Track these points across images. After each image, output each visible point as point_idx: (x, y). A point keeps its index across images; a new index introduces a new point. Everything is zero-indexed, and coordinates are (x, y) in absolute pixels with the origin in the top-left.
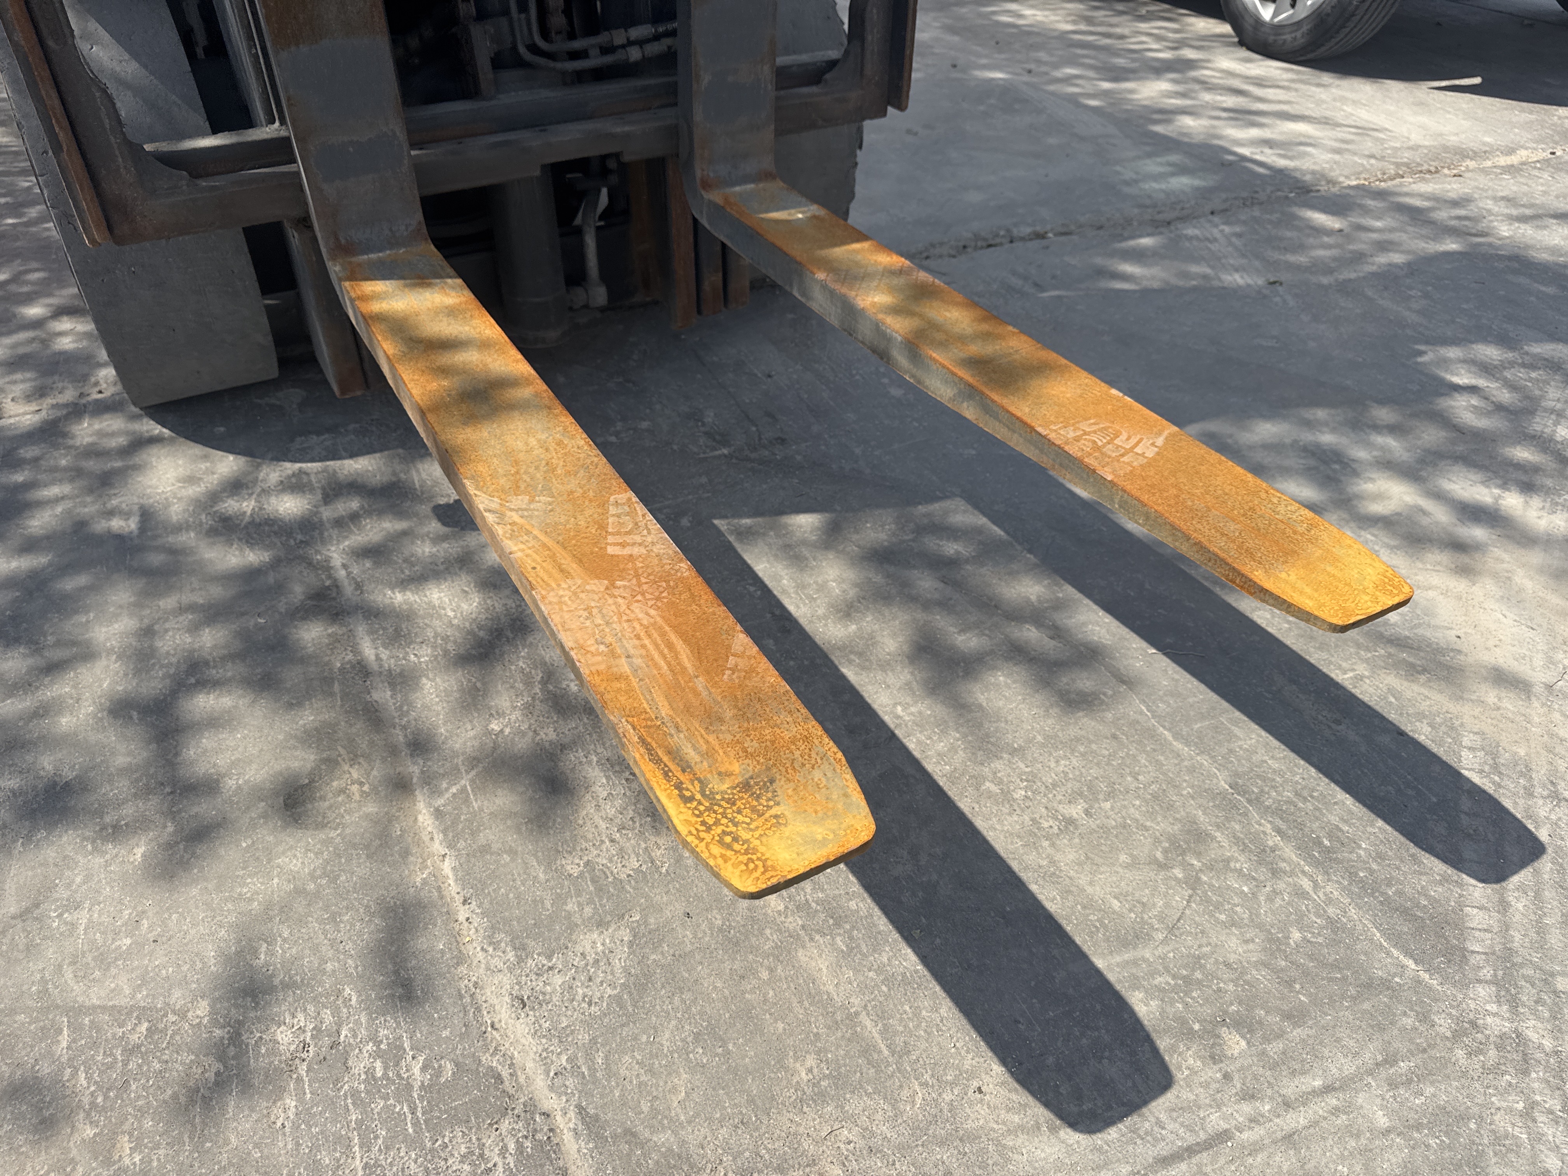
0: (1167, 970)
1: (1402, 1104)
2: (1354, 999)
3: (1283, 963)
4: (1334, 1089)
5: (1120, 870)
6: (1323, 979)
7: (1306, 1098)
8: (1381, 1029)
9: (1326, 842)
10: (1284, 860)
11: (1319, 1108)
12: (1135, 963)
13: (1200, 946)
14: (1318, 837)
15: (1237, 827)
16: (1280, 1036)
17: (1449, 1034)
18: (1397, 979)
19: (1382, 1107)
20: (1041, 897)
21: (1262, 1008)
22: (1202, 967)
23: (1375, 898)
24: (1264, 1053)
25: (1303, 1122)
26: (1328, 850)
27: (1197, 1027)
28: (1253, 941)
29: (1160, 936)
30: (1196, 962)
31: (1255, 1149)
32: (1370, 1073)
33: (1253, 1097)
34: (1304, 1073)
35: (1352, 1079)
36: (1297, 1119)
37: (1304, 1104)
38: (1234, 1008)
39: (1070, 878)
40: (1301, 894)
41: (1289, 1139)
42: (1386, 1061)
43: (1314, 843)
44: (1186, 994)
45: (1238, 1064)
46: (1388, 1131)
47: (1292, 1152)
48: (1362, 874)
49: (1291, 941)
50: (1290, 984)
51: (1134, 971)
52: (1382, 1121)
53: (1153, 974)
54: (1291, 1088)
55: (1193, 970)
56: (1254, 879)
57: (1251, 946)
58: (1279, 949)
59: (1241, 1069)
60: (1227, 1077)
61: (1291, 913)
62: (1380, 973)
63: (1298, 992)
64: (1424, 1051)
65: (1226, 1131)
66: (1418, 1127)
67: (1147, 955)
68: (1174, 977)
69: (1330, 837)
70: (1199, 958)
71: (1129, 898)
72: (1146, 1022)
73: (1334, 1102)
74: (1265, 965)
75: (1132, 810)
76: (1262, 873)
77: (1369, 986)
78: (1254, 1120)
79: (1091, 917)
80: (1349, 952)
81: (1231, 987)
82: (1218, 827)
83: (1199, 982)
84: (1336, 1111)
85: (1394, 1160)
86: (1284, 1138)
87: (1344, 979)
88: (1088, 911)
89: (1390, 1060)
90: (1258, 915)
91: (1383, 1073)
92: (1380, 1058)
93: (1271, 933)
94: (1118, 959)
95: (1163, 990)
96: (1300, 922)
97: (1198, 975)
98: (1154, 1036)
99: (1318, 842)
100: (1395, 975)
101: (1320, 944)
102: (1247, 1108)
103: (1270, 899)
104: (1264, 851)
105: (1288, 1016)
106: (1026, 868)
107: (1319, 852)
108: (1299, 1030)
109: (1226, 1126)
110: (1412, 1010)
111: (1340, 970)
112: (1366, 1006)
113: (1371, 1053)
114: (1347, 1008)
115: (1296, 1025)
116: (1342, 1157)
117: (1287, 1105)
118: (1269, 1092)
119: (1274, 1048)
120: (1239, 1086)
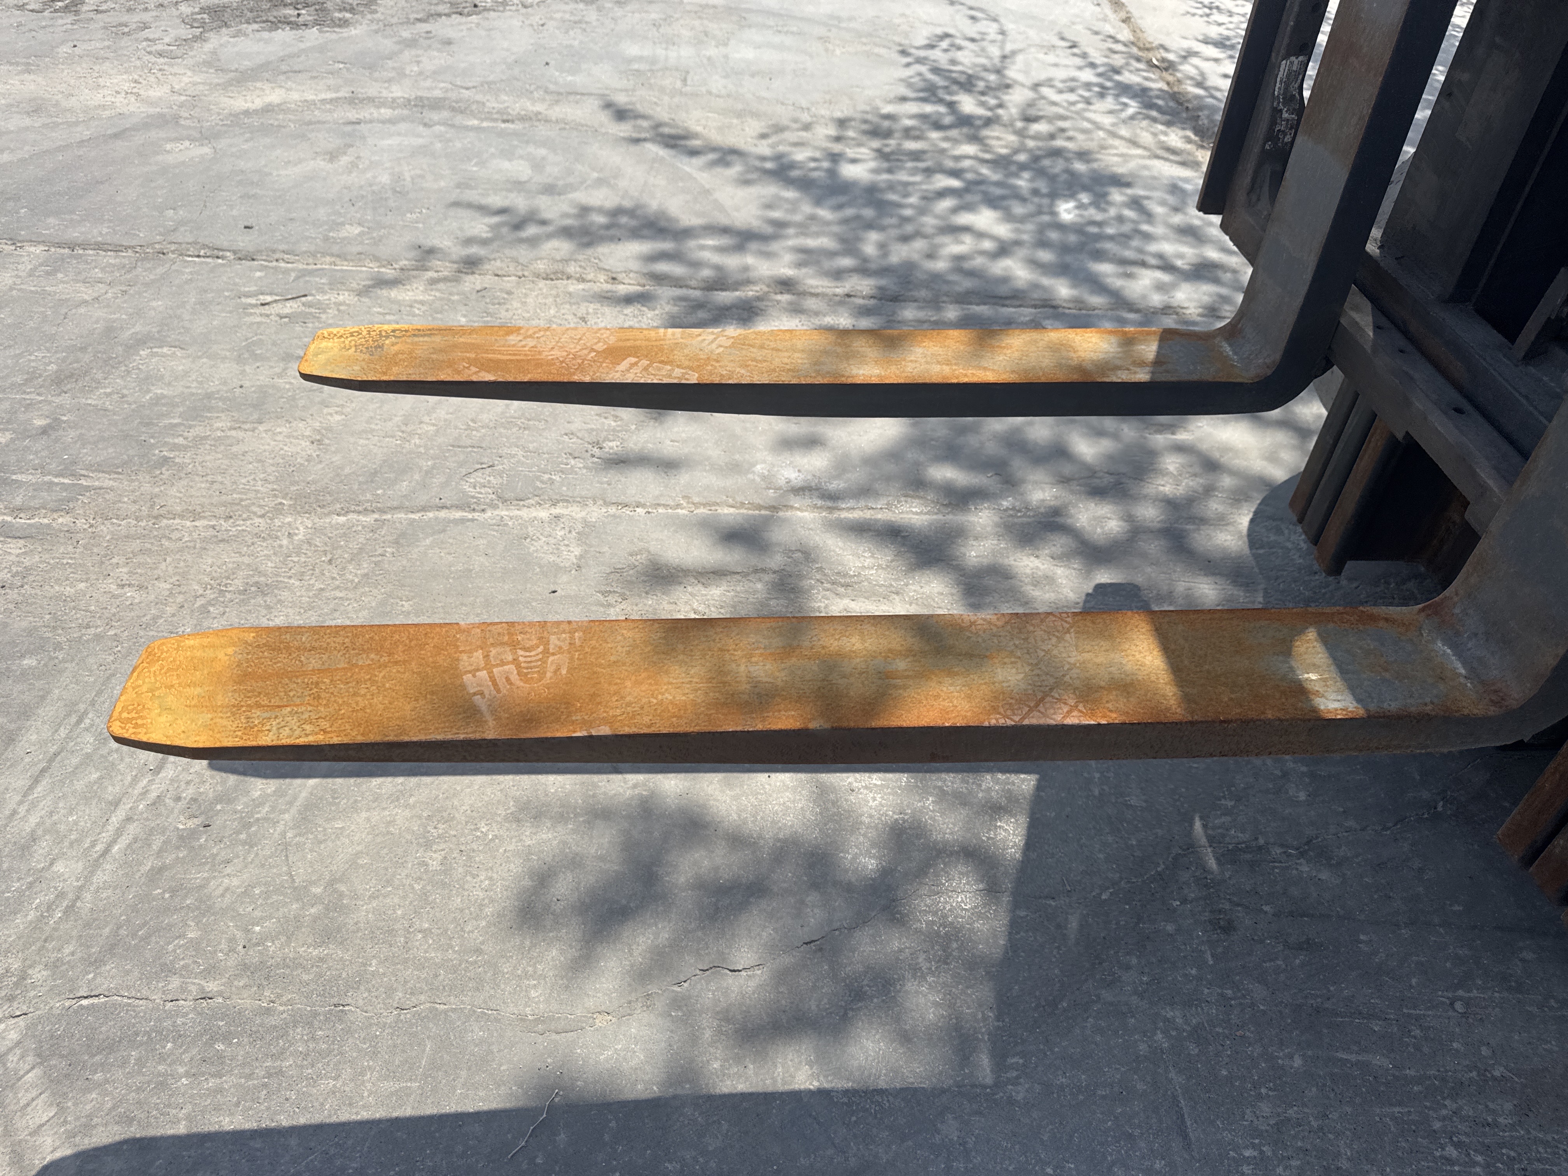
0: (266, 819)
1: (48, 889)
2: (119, 927)
3: (188, 902)
4: (101, 856)
5: (359, 848)
6: (151, 919)
7: (119, 832)
8: (87, 925)
9: (220, 1046)
10: (245, 986)
11: (106, 837)
12: (290, 803)
13: (257, 854)
14: (231, 1043)
15: (305, 977)
16: (160, 851)
17: (30, 972)
18: (91, 976)
19: (62, 874)
20: (390, 779)
21: (184, 857)
22: (244, 843)
23: (146, 1033)
24: (163, 833)
25: (114, 819)
26: (213, 1039)
27: (219, 807)
28: (223, 895)
29: (289, 835)
30: (250, 844)
31: (135, 780)
32: (80, 888)
33: (154, 804)
34: (129, 846)
35: (92, 873)
36: (116, 819)
37: (118, 829)
38: (202, 840)
39: (384, 809)
40: (211, 971)
41: (116, 804)
42: (73, 906)
43: (230, 1033)
44: (242, 818)
45: (176, 811)
46: (51, 864)
47: (110, 798)
48: (169, 1045)
49: (193, 924)
50: (173, 891)
51: (287, 798)
52: (60, 867)
53: (273, 809)
54: (132, 829)
55: (249, 835)
56: (258, 944)
57: (220, 890)
58: (198, 908)
59: (172, 811)
60: (178, 799)
61: (208, 946)
62: (108, 967)
63: (164, 892)
64: (45, 941)
65: (159, 773)
66: (31, 885)
67: (286, 816)
68: (258, 820)
69: (220, 1056)
70: (251, 847)
71: (333, 837)
72: (253, 779)
73: (97, 848)
74: (201, 887)
75: (396, 900)
76: (253, 956)
77: (113, 946)
78: (145, 793)
79: (345, 801)
80: (142, 960)
81: (215, 851)
82: (321, 960)
83: (238, 833)
84: (93, 844)
85: (41, 851)
86: (120, 800)
87: (134, 935)
88: (351, 801)
89: (69, 910)
90: (233, 918)
91: (71, 896)
92: (78, 904)
93: (213, 914)
94: (304, 794)
95: (258, 806)
96: (195, 944)
97: (243, 836)
98: (242, 778)
99: (226, 1038)
100: (94, 978)
101: (169, 943)
102: (153, 795)
103: (232, 940)
104: (267, 978)
105: (161, 870)
106: (419, 785)
107: (219, 1028)
108: (148, 868)
109: (160, 776)
110: (69, 962)
111: (142, 939)
112: (107, 930)
113: (86, 903)
114: (121, 915)
115: (152, 869)
116: (76, 823)
117: (129, 819)
118: (145, 815)
119: (157, 843)
120: (167, 801)
